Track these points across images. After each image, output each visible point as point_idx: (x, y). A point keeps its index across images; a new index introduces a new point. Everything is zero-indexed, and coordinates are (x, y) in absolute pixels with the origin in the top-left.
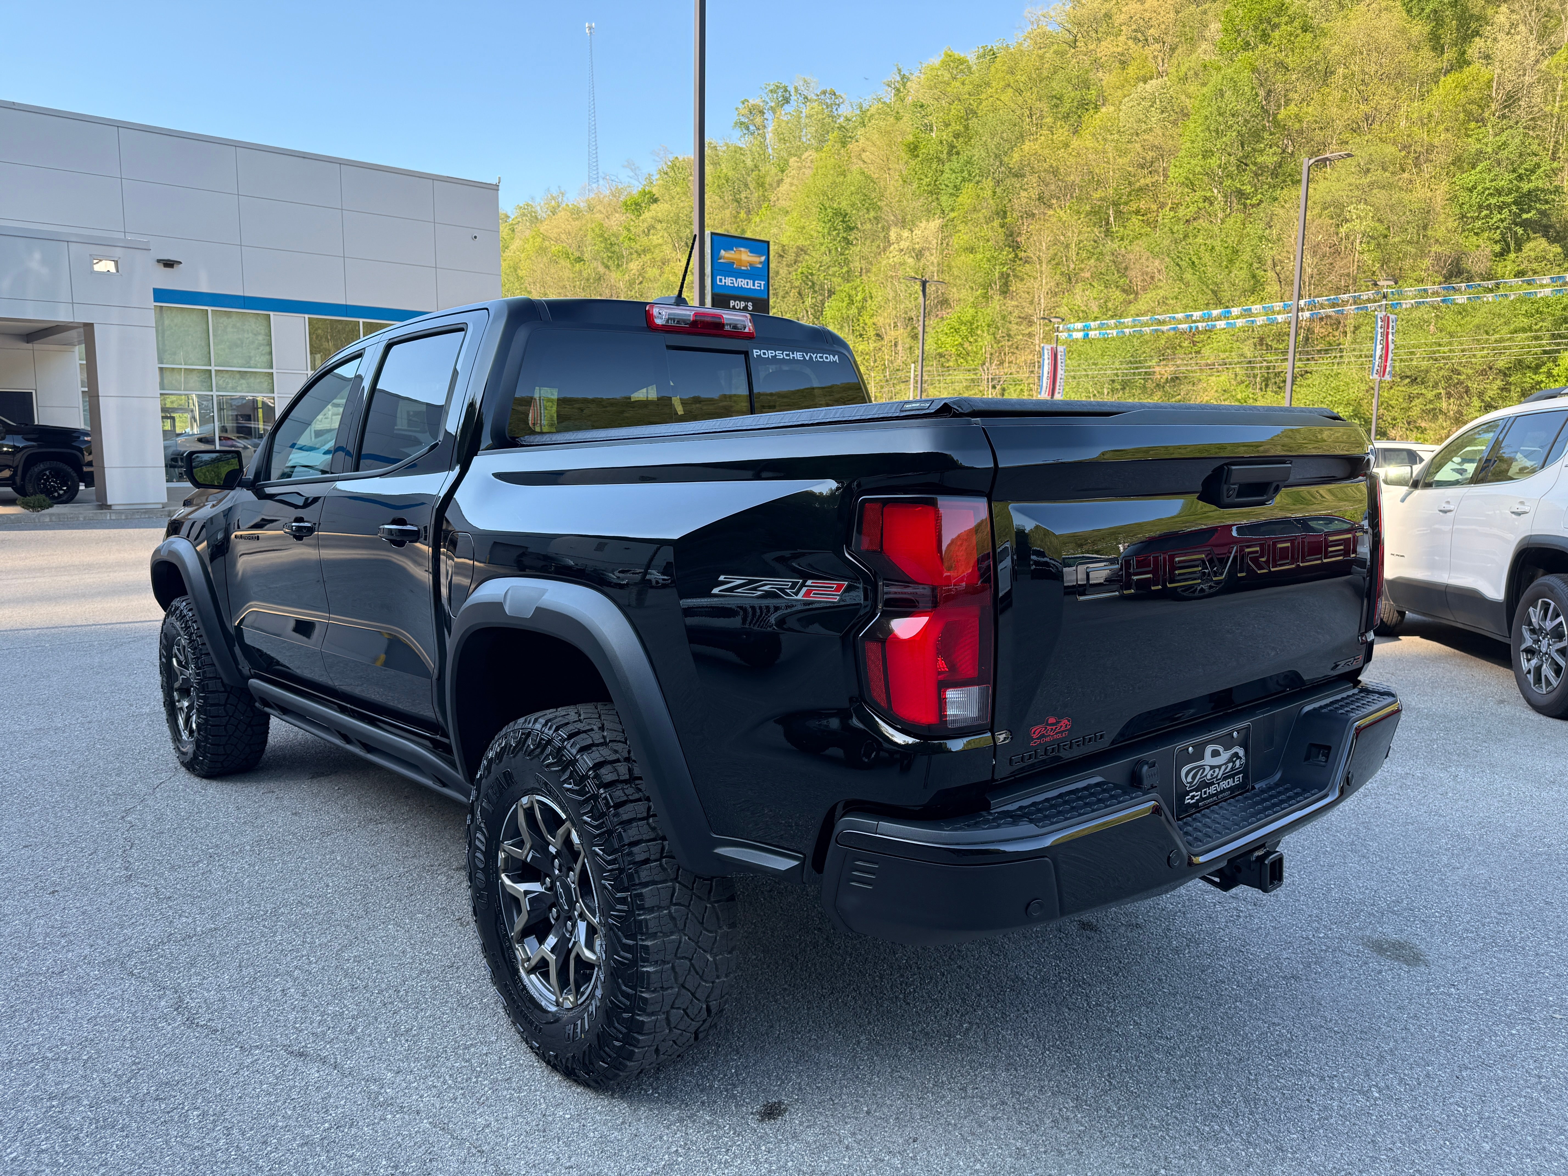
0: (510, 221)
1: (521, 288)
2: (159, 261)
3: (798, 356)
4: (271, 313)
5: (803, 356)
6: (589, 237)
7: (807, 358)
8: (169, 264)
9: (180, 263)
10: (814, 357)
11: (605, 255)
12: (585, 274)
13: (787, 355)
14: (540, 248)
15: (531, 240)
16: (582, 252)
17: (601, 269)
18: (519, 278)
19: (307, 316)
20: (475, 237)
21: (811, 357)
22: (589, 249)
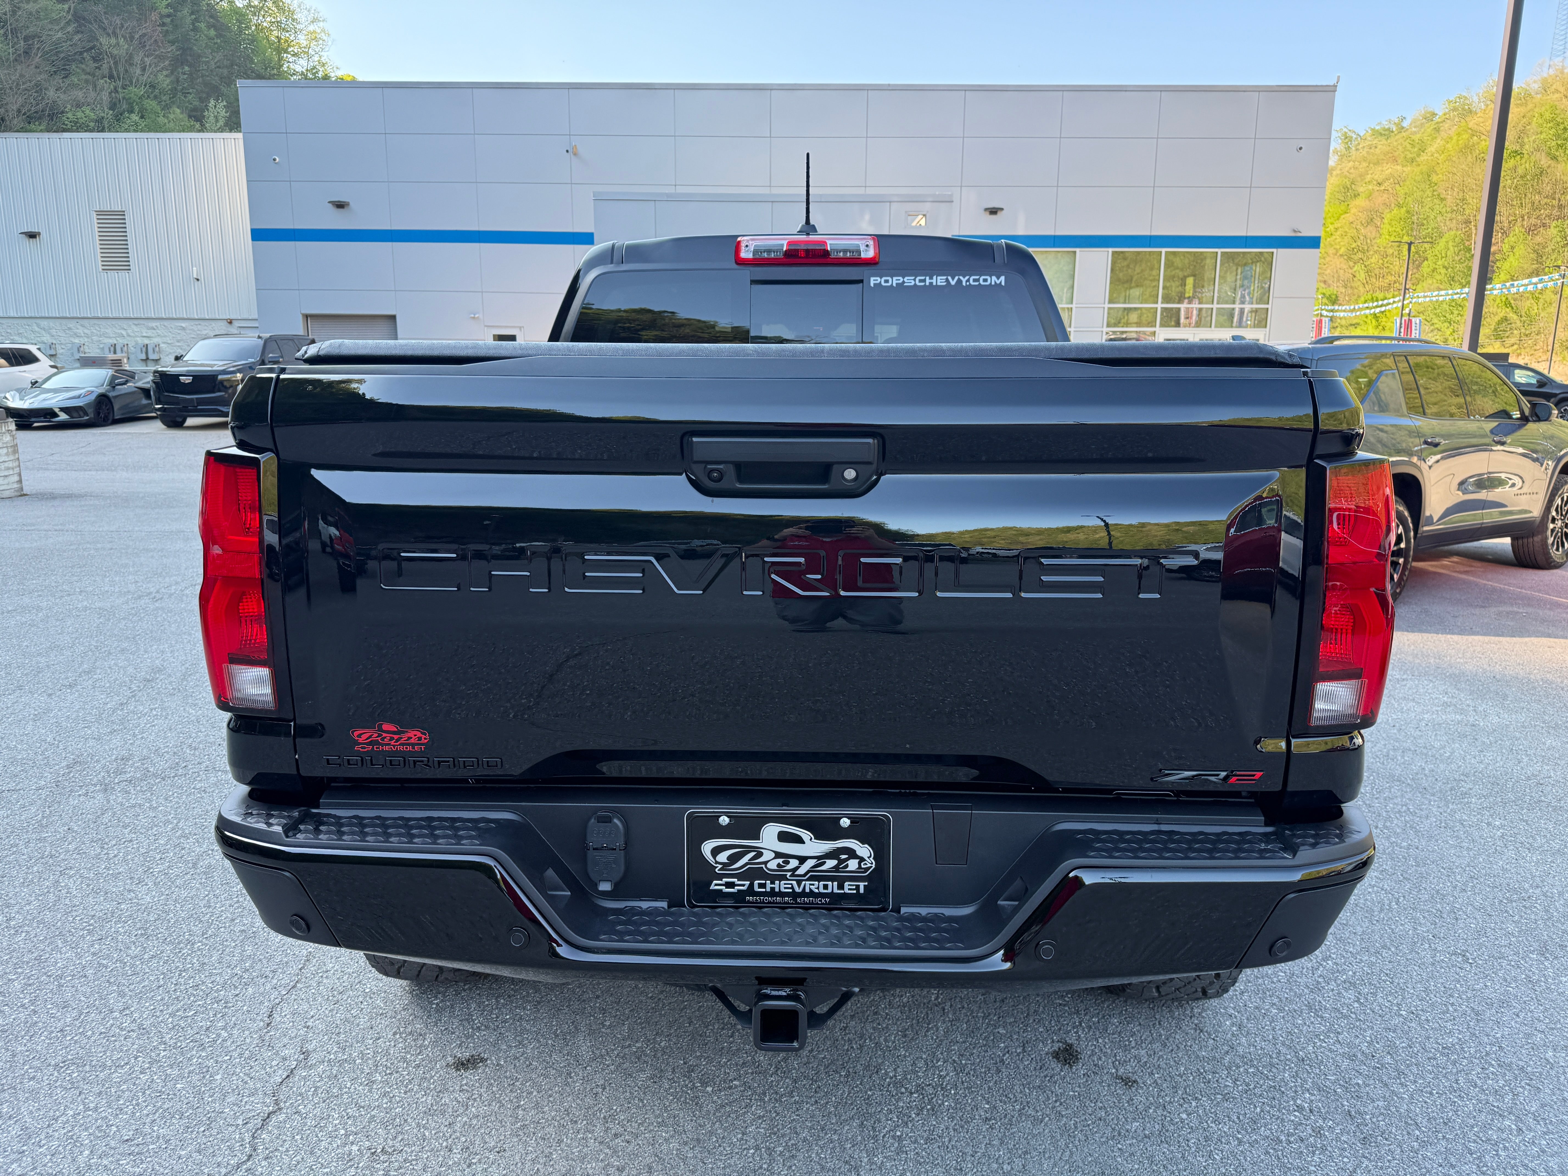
0: (1437, 119)
1: (1433, 195)
2: (986, 210)
3: (939, 281)
4: (1078, 250)
5: (947, 280)
6: (1534, 124)
7: (953, 283)
8: (993, 211)
9: (1002, 209)
10: (964, 280)
11: (1554, 143)
12: (1520, 171)
13: (920, 281)
14: (1466, 146)
15: (1455, 138)
16: (1522, 146)
17: (1545, 162)
18: (1432, 185)
19: (1111, 250)
20: (1301, 148)
21: (959, 281)
22: (1531, 139)
